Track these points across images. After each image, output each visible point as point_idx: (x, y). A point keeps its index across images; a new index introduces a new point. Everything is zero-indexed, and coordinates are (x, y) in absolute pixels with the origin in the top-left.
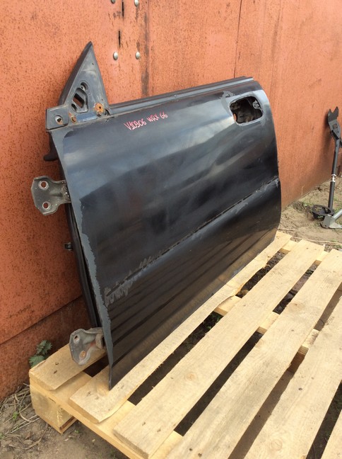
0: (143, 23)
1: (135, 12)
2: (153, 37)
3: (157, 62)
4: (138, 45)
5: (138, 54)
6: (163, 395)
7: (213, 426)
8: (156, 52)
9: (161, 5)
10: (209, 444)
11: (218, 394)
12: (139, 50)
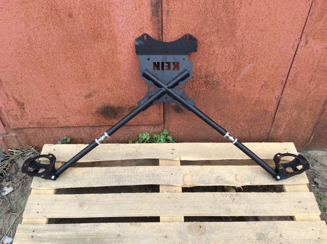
6: (61, 201)
7: (53, 233)
10: (41, 237)
11: (77, 224)
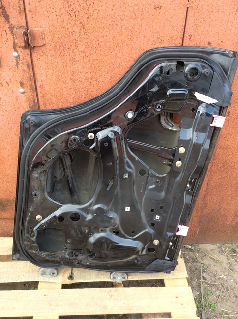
0: (26, 69)
1: (15, 61)
2: (41, 79)
3: (49, 96)
4: (22, 84)
5: (22, 90)
8: (47, 88)
9: (49, 55)
12: (23, 88)
